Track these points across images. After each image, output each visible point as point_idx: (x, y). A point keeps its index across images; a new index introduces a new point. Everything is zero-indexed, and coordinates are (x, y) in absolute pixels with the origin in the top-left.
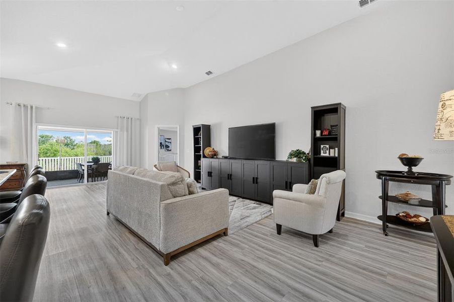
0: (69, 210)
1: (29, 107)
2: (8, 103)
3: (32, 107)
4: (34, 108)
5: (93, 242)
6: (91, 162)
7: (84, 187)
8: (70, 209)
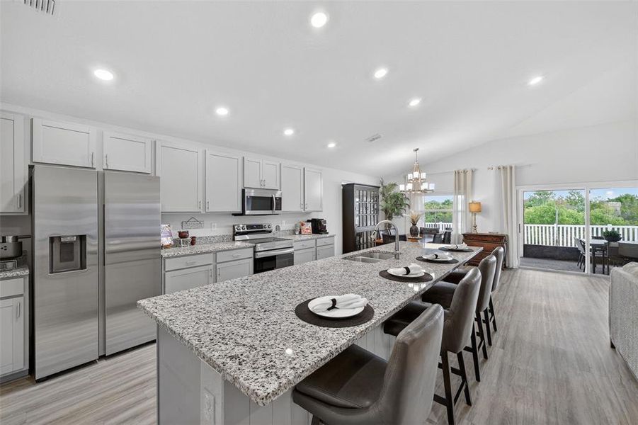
0: (548, 312)
1: (508, 169)
2: (489, 168)
3: (511, 168)
4: (513, 168)
5: (567, 381)
6: (601, 238)
7: (585, 279)
8: (550, 309)
